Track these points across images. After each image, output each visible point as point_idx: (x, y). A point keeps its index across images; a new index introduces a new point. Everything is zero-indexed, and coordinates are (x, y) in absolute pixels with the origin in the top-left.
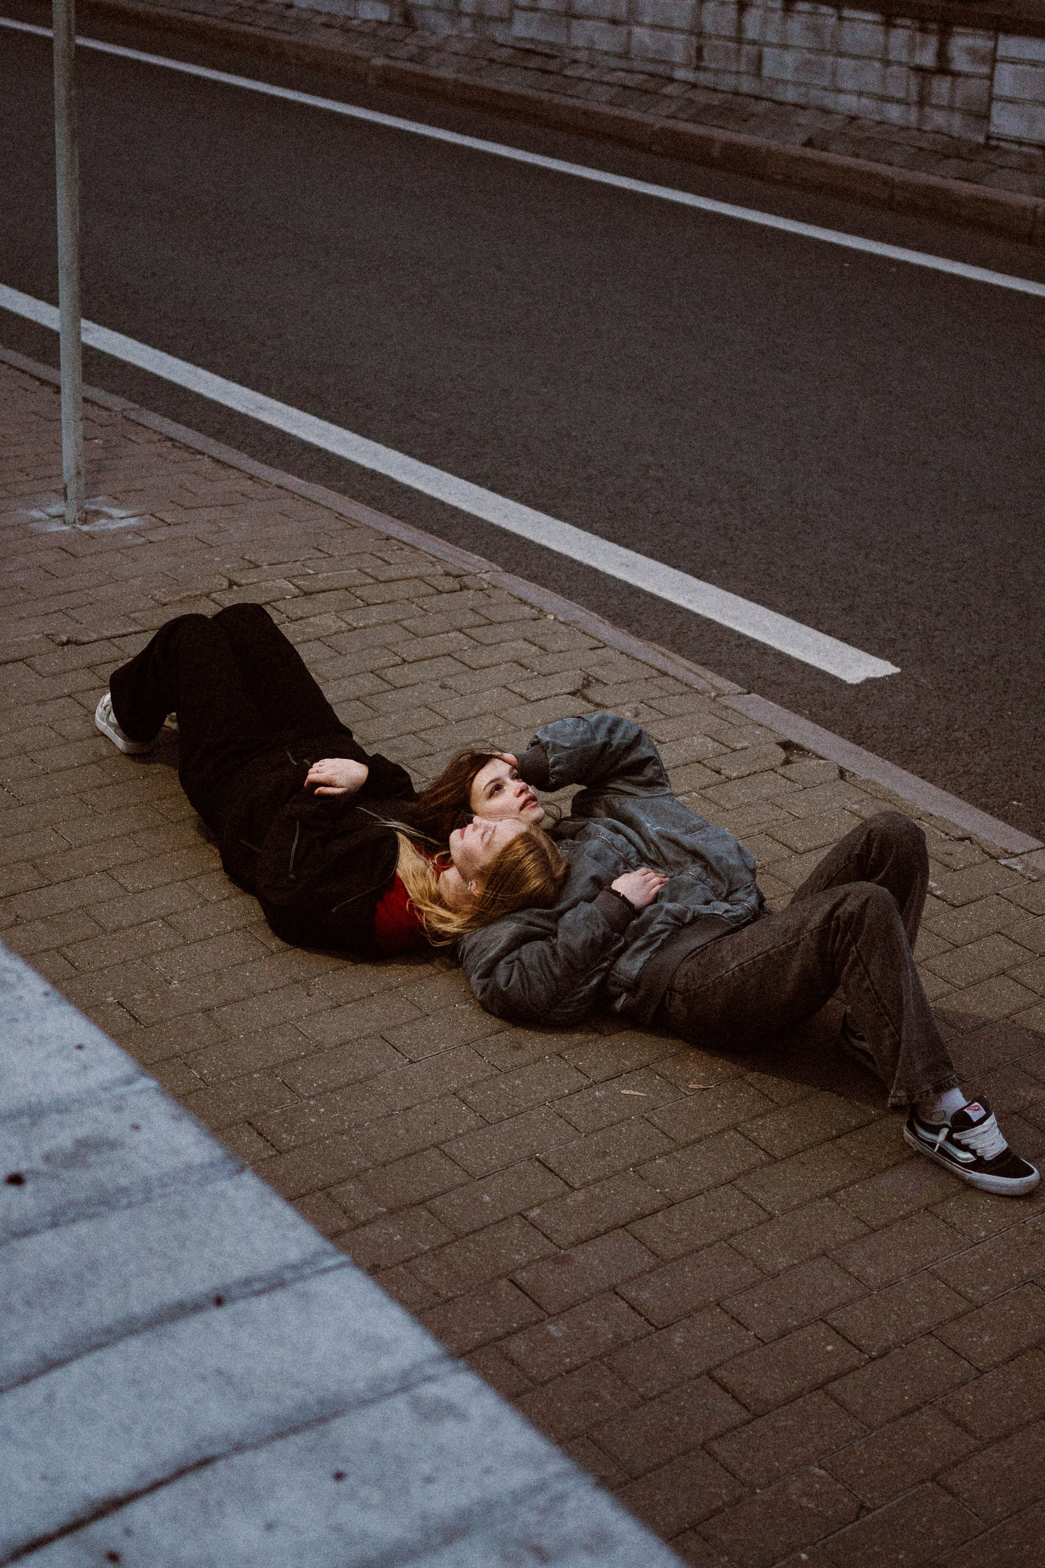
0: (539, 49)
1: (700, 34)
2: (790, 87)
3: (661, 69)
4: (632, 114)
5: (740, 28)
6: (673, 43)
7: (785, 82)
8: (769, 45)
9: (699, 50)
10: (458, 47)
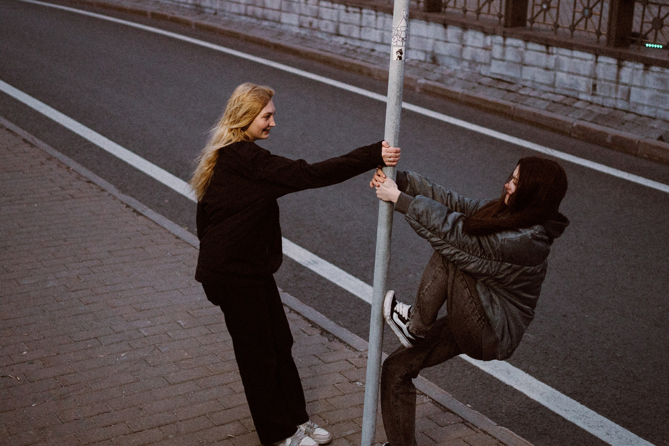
0: (505, 79)
1: (595, 78)
2: (646, 108)
3: (572, 93)
4: (559, 116)
5: (618, 76)
6: (580, 82)
7: (643, 105)
8: (635, 86)
9: (594, 86)
10: (461, 76)
